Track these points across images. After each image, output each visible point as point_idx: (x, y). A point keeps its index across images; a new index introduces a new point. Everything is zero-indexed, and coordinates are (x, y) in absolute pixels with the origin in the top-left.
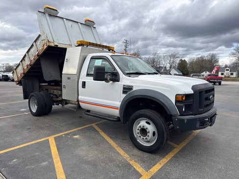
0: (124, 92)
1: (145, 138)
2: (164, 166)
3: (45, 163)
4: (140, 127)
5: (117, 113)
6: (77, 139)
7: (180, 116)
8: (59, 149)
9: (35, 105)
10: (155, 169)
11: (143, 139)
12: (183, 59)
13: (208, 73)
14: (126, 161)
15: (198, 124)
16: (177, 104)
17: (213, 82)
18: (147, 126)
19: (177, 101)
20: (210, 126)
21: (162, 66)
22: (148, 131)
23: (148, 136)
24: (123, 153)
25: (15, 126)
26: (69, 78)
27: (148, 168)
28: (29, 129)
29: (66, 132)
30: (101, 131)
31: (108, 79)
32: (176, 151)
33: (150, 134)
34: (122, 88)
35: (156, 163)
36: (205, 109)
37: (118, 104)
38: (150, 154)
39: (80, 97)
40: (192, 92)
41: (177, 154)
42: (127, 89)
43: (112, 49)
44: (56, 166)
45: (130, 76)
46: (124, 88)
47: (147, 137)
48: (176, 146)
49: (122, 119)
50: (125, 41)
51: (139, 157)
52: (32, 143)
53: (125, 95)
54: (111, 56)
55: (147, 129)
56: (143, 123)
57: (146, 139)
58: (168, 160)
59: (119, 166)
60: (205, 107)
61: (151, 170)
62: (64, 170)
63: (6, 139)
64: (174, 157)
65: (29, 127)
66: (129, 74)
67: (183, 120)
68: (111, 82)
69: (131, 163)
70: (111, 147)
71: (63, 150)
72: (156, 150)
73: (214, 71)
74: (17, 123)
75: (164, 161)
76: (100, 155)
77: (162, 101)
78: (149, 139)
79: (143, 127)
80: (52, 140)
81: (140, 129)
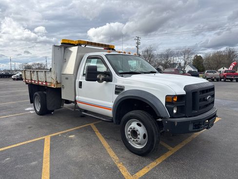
0: (116, 93)
1: (135, 140)
2: (152, 170)
3: (35, 163)
4: (131, 128)
5: (110, 113)
6: (71, 139)
7: (170, 118)
8: (51, 148)
9: (40, 104)
10: (142, 173)
11: (134, 141)
12: (198, 55)
13: (226, 69)
14: (114, 163)
15: (191, 128)
16: (167, 105)
17: (230, 79)
18: (137, 127)
19: (167, 103)
20: (207, 128)
21: (176, 62)
22: (138, 133)
23: (139, 138)
24: (113, 154)
25: (19, 125)
26: (67, 78)
27: (133, 172)
28: (30, 127)
29: (64, 132)
30: (97, 131)
31: (101, 79)
32: (169, 154)
33: (141, 137)
34: (114, 89)
35: (145, 166)
36: (201, 110)
37: (111, 104)
38: (141, 157)
39: (77, 97)
40: (184, 93)
41: (169, 157)
42: (119, 90)
43: (112, 47)
44: (44, 166)
45: (122, 76)
46: (116, 89)
47: (138, 140)
48: (170, 148)
49: (114, 120)
50: (137, 38)
51: (128, 159)
52: (29, 142)
53: (117, 95)
54: (106, 56)
55: (137, 131)
56: (134, 125)
57: (137, 141)
58: (158, 163)
59: (105, 169)
60: (200, 109)
61: (137, 174)
62: (50, 171)
63: (6, 137)
64: (165, 160)
65: (30, 126)
66: (122, 74)
67: (174, 123)
68: (105, 82)
69: (119, 165)
70: (103, 148)
71: (55, 150)
72: (147, 153)
73: (231, 67)
74: (21, 122)
75: (153, 164)
76: (89, 156)
77: (152, 102)
78: (139, 141)
79: (134, 128)
80: (47, 139)
81: (131, 130)
